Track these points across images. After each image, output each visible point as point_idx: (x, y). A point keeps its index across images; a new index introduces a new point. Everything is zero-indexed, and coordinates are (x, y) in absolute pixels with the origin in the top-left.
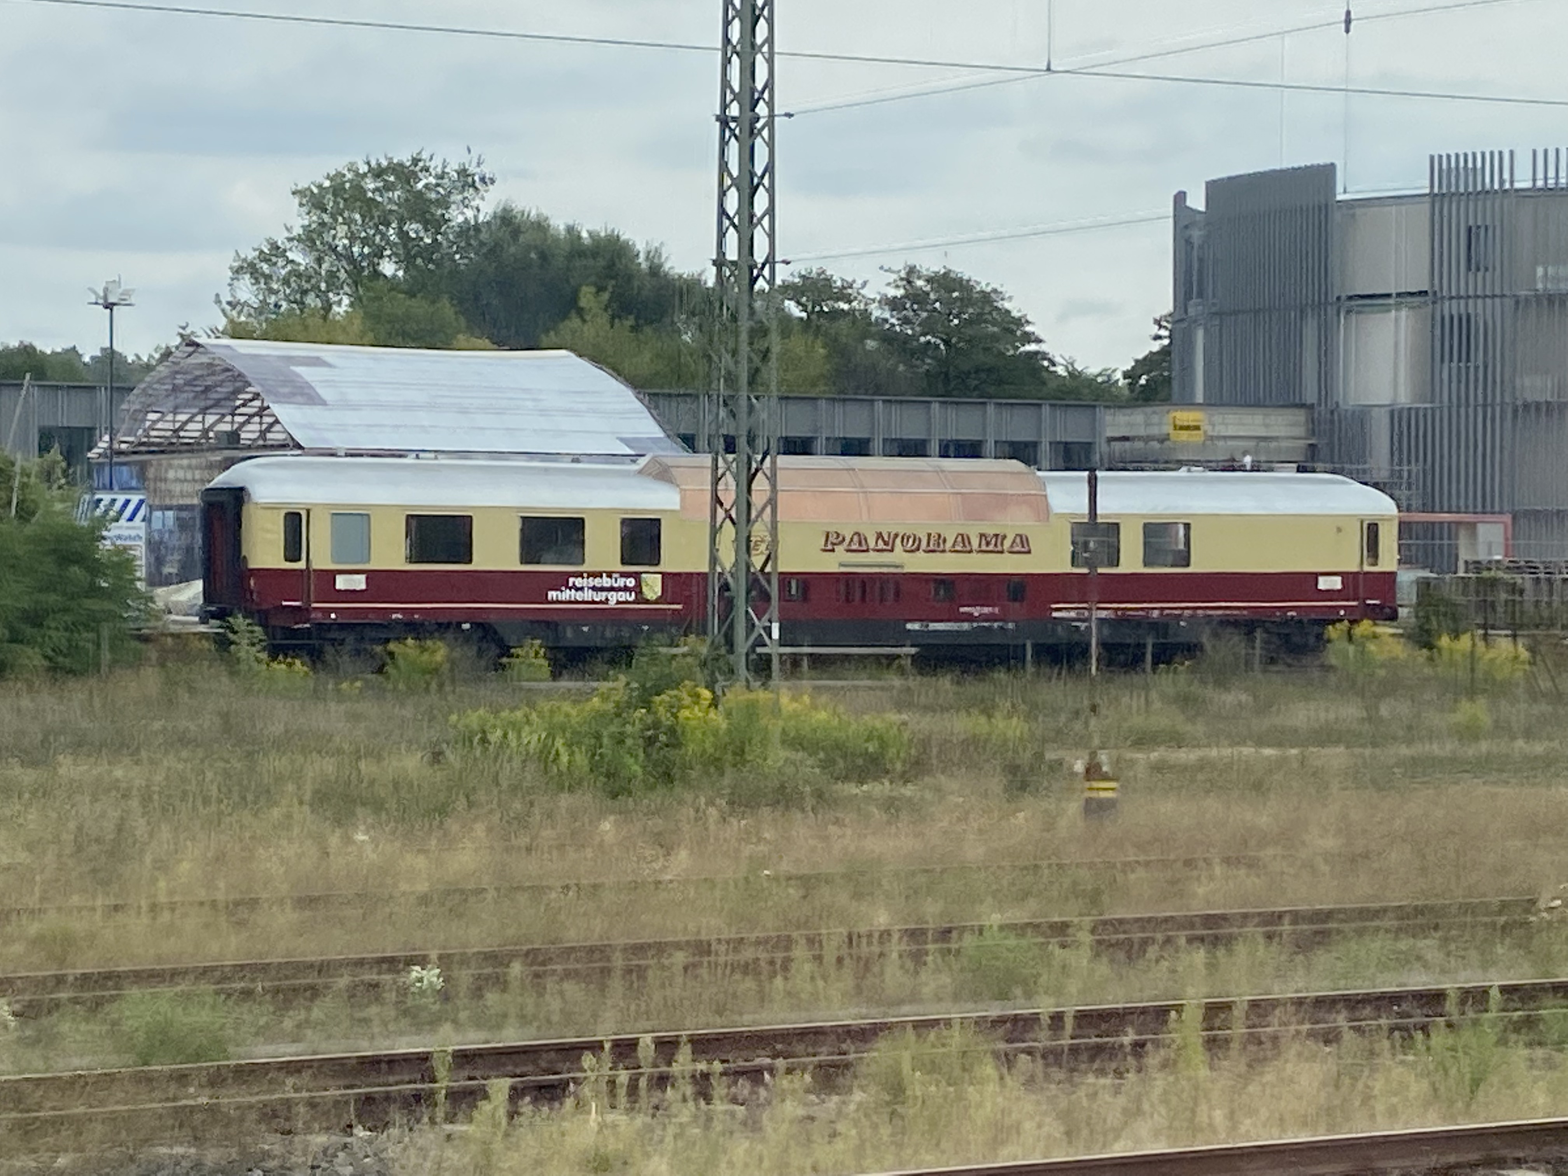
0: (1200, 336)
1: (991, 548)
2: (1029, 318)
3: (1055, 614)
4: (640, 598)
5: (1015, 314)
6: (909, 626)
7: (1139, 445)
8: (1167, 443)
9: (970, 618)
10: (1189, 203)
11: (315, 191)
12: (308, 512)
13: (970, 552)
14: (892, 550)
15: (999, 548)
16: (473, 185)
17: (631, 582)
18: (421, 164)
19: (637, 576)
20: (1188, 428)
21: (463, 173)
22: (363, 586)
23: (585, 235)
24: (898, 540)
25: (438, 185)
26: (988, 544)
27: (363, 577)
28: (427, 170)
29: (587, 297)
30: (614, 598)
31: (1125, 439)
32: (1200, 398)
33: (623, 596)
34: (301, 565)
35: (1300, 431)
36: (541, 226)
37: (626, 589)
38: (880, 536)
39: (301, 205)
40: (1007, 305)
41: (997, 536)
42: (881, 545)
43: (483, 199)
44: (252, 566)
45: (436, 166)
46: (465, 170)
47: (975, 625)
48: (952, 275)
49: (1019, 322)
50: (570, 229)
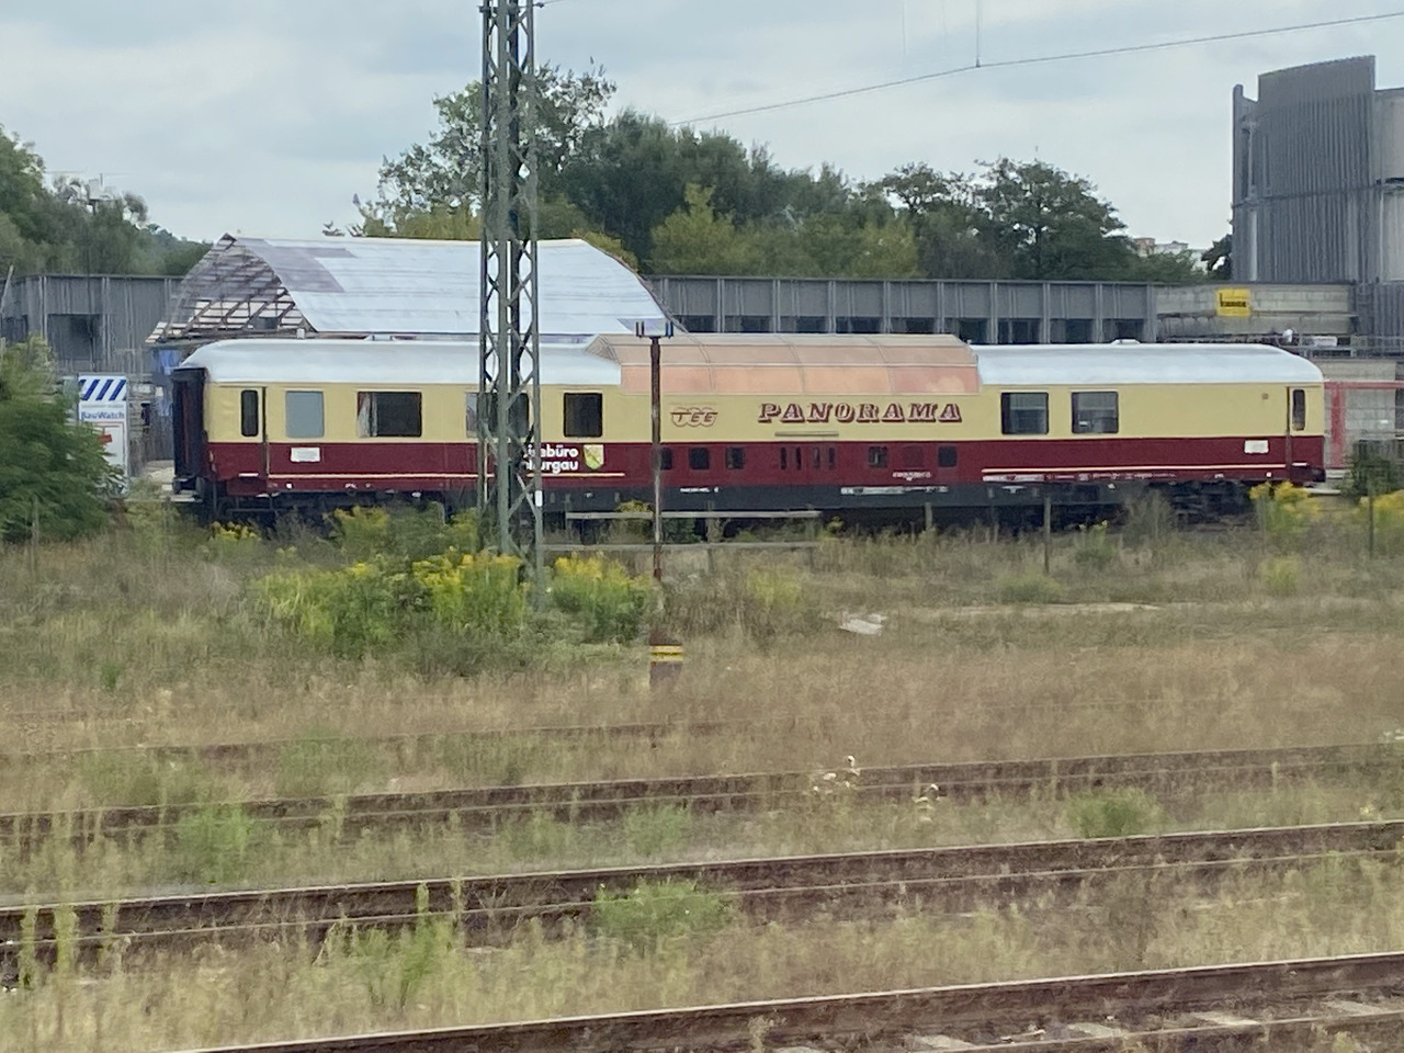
0: (1254, 218)
1: (923, 416)
2: (1113, 205)
3: (986, 478)
4: (583, 467)
5: (1101, 202)
6: (844, 491)
7: (1189, 321)
8: (1216, 319)
9: (902, 482)
10: (1246, 95)
11: (454, 100)
12: (264, 390)
13: (903, 421)
14: (826, 421)
15: (931, 417)
16: (597, 93)
17: (574, 453)
18: (548, 74)
19: (580, 447)
20: (1233, 304)
21: (587, 81)
22: (317, 459)
23: (697, 135)
24: (833, 411)
25: (564, 93)
26: (919, 414)
27: (317, 450)
28: (554, 80)
29: (692, 193)
30: (557, 467)
31: (1177, 315)
32: (1254, 277)
33: (567, 465)
34: (258, 439)
35: (1344, 306)
36: (659, 129)
37: (569, 459)
38: (814, 406)
39: (442, 113)
40: (1094, 194)
41: (928, 405)
42: (816, 416)
43: (605, 105)
44: (211, 440)
45: (562, 76)
46: (588, 79)
47: (908, 489)
48: (1043, 167)
49: (1105, 209)
50: (686, 132)
